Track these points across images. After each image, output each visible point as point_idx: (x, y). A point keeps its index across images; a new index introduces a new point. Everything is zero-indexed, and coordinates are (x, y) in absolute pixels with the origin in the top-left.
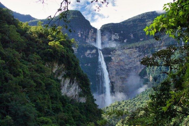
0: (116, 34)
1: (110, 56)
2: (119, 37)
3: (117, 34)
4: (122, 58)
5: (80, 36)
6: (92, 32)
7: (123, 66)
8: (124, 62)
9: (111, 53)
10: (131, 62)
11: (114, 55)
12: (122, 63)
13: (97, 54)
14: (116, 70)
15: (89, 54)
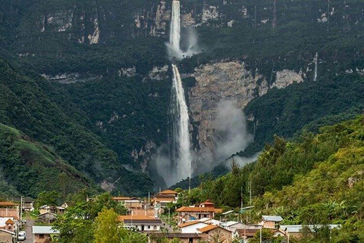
0: (211, 7)
1: (192, 75)
2: (217, 15)
3: (215, 7)
4: (214, 79)
5: (138, 25)
6: (163, 7)
7: (215, 93)
8: (217, 85)
9: (196, 70)
10: (230, 87)
11: (201, 72)
12: (214, 88)
13: (170, 73)
14: (203, 100)
15: (157, 73)
